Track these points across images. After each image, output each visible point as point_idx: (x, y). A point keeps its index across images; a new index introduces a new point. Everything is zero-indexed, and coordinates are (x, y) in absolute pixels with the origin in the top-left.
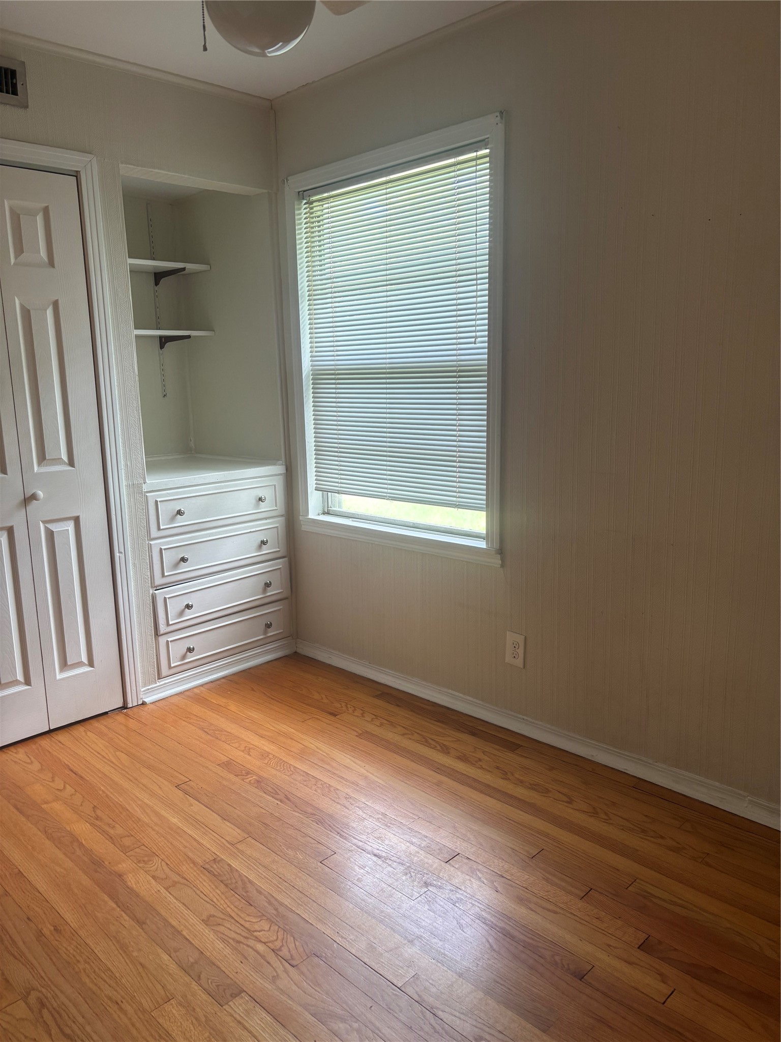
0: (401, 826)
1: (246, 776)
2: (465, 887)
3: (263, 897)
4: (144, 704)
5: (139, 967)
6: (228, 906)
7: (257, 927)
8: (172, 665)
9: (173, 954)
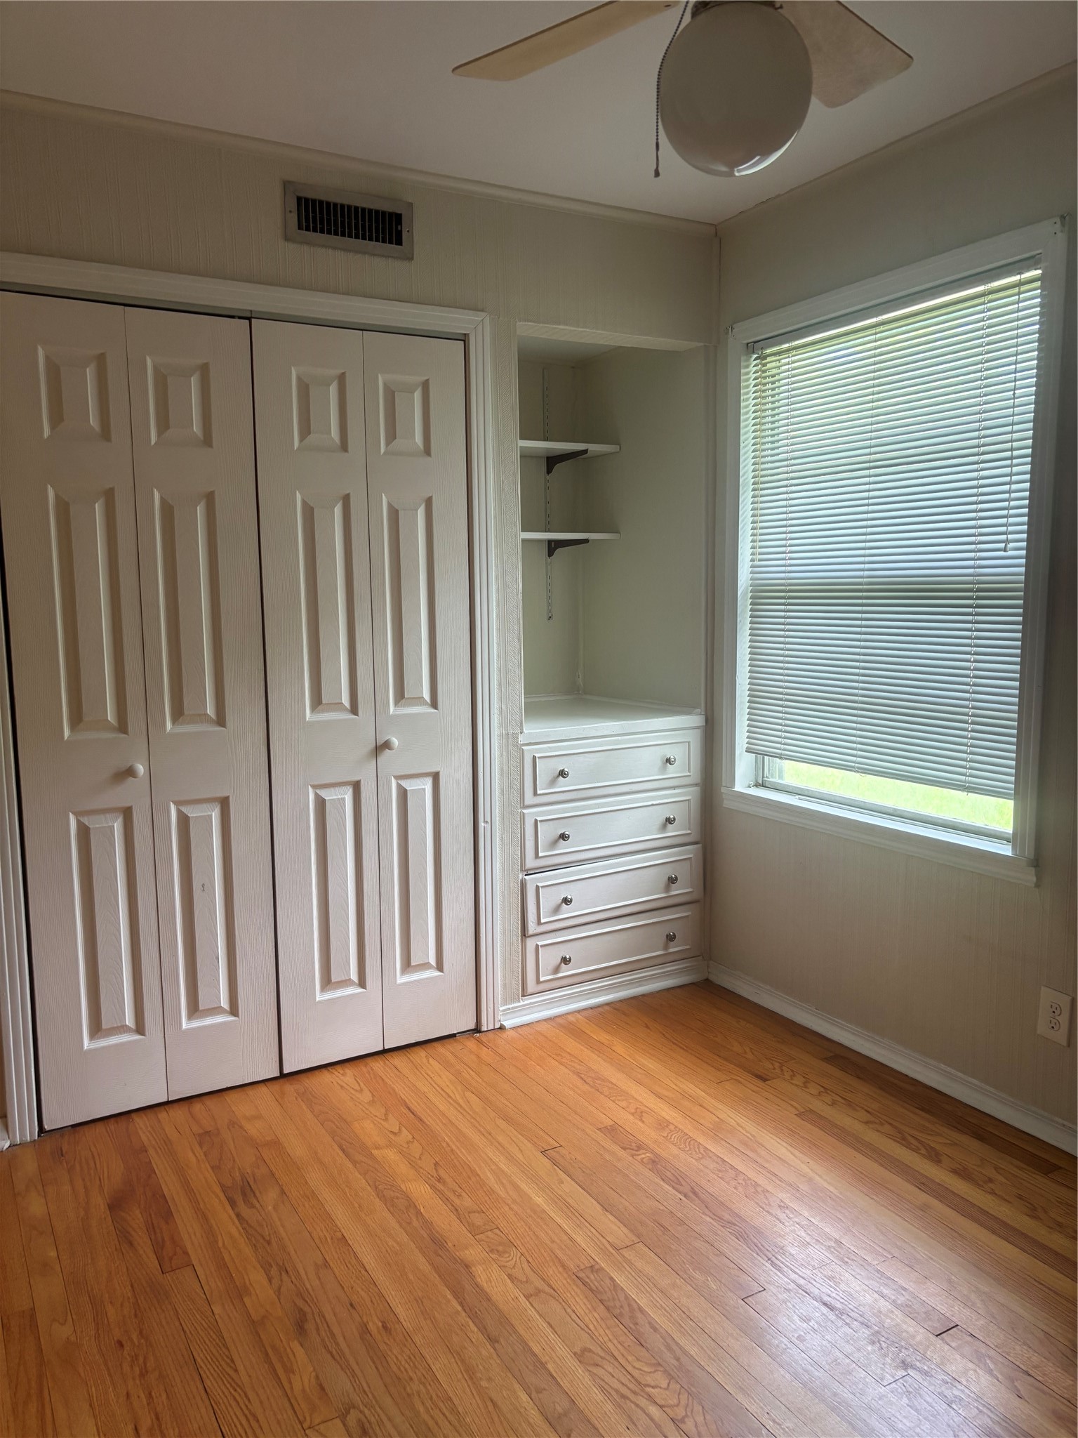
0: (864, 1264)
1: (636, 1151)
2: (967, 1381)
3: (658, 1336)
4: (502, 1028)
5: (489, 1403)
6: (610, 1340)
7: (649, 1380)
8: (542, 979)
9: (534, 1395)
